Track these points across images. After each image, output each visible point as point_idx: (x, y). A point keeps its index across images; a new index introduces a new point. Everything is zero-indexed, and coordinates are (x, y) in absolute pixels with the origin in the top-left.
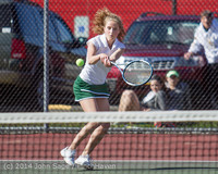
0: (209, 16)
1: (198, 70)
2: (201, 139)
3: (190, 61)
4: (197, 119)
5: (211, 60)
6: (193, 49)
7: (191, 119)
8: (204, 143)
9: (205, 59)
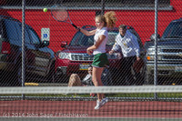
0: (124, 28)
1: (117, 61)
2: (119, 104)
3: (113, 55)
4: (117, 91)
5: (125, 56)
6: (114, 48)
7: (113, 91)
8: (121, 106)
9: (122, 55)
